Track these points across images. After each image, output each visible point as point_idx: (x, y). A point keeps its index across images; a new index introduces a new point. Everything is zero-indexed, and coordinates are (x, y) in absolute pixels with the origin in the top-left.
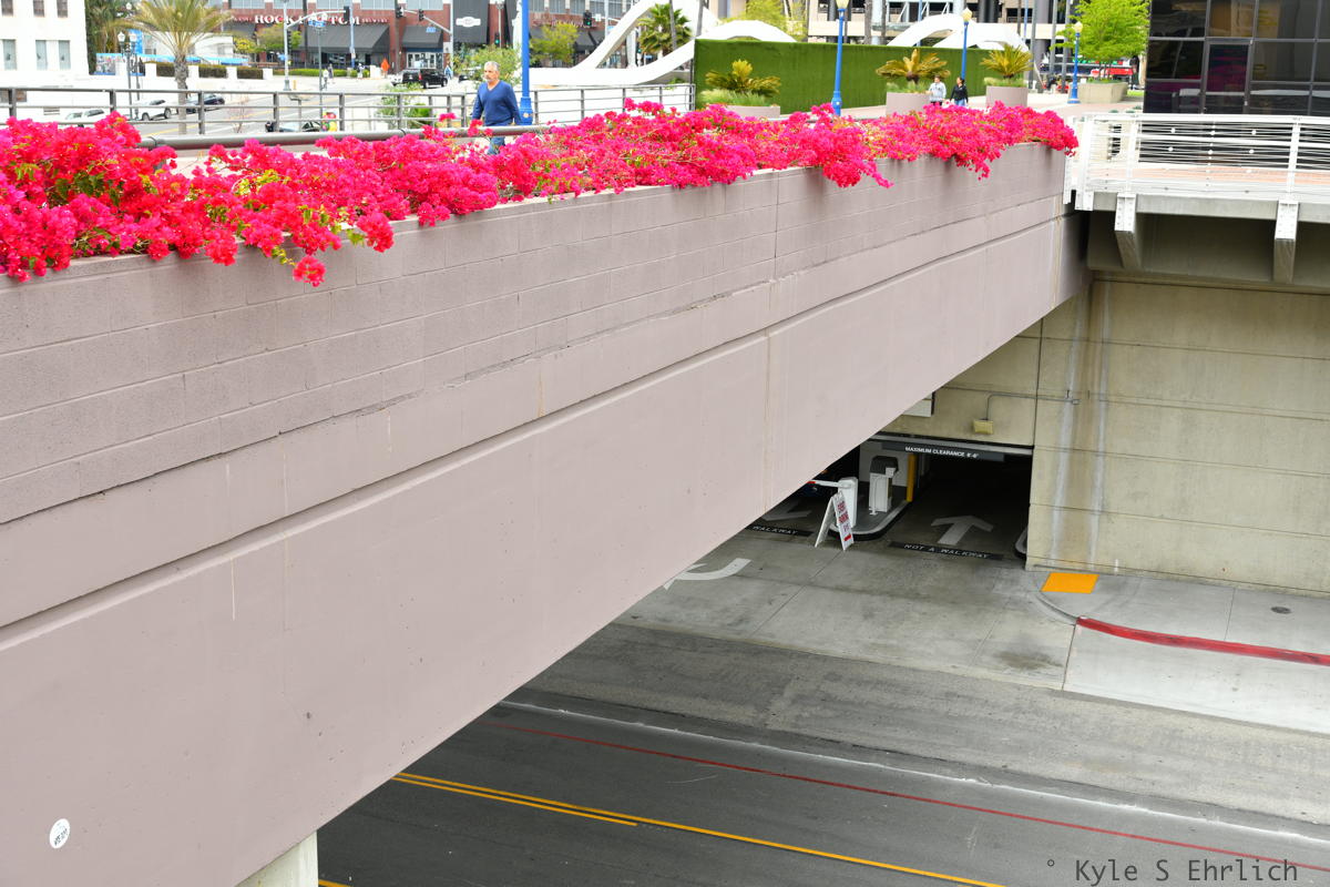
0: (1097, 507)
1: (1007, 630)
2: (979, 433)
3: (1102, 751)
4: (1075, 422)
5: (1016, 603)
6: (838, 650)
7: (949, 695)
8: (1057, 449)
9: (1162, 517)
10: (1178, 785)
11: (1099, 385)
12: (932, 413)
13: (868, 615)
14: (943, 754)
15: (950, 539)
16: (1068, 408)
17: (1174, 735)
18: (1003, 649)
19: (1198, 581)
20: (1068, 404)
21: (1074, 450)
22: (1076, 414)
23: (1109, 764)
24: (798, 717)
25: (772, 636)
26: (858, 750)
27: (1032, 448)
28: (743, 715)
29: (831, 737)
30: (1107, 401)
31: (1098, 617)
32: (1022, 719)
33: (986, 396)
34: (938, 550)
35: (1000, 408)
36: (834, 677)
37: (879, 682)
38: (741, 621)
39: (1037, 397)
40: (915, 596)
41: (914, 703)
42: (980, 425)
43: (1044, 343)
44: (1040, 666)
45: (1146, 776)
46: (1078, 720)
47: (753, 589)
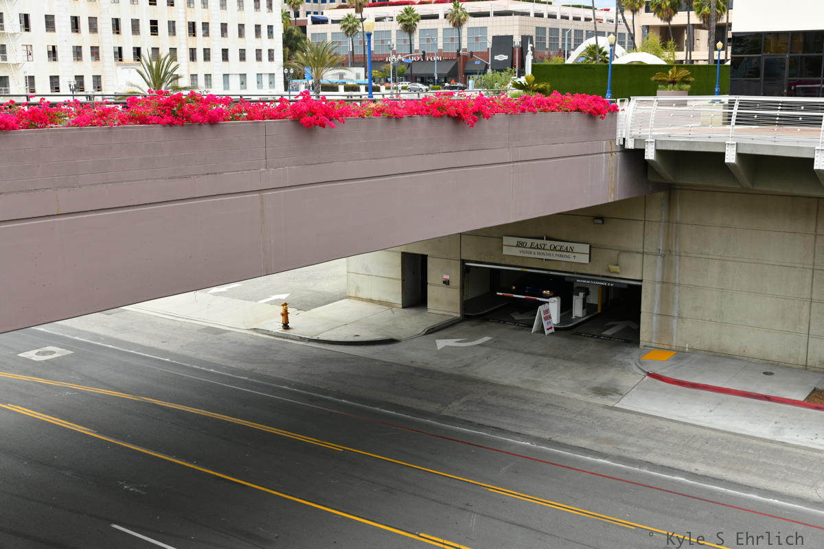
0: (676, 314)
1: (604, 377)
2: (614, 272)
3: (609, 434)
4: (663, 267)
5: (621, 364)
6: (506, 382)
7: (547, 405)
8: (654, 282)
9: (710, 321)
10: (638, 452)
11: (675, 246)
12: (590, 261)
13: (535, 366)
14: (523, 431)
15: (608, 333)
16: (659, 259)
17: (657, 430)
18: (596, 385)
19: (730, 357)
20: (659, 257)
21: (663, 282)
22: (663, 262)
23: (609, 441)
24: (460, 410)
25: (477, 373)
26: (480, 426)
27: (641, 281)
28: (432, 407)
29: (470, 419)
30: (680, 256)
31: (659, 372)
32: (578, 418)
33: (617, 252)
34: (598, 337)
35: (624, 259)
36: (493, 394)
37: (516, 397)
38: (465, 366)
39: (643, 253)
40: (569, 359)
41: (526, 407)
42: (613, 268)
43: (647, 223)
44: (609, 394)
45: (624, 448)
46: (608, 420)
47: (485, 350)
